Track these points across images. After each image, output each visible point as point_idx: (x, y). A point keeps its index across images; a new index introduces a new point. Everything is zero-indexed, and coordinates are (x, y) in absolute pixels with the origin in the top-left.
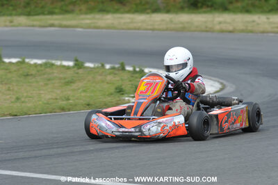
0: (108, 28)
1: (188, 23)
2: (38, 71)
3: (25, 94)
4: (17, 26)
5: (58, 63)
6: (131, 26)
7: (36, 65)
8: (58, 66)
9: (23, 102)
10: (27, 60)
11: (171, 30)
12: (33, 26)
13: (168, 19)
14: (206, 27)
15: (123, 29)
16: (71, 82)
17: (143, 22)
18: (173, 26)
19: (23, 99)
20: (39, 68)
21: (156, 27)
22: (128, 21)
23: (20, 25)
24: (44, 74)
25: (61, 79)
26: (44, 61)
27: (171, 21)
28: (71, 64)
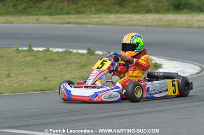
0: (112, 24)
1: (173, 21)
2: (60, 57)
3: (50, 75)
4: (42, 23)
5: (75, 51)
6: (130, 23)
7: (58, 53)
8: (74, 54)
9: (49, 81)
10: (51, 49)
11: (160, 26)
12: (54, 23)
13: (158, 18)
14: (188, 24)
15: (123, 26)
16: (86, 66)
17: (139, 20)
18: (162, 23)
19: (49, 79)
20: (60, 55)
21: (149, 24)
22: (127, 19)
23: (44, 22)
24: (64, 60)
25: (77, 63)
26: (64, 49)
27: (160, 20)
28: (85, 52)
